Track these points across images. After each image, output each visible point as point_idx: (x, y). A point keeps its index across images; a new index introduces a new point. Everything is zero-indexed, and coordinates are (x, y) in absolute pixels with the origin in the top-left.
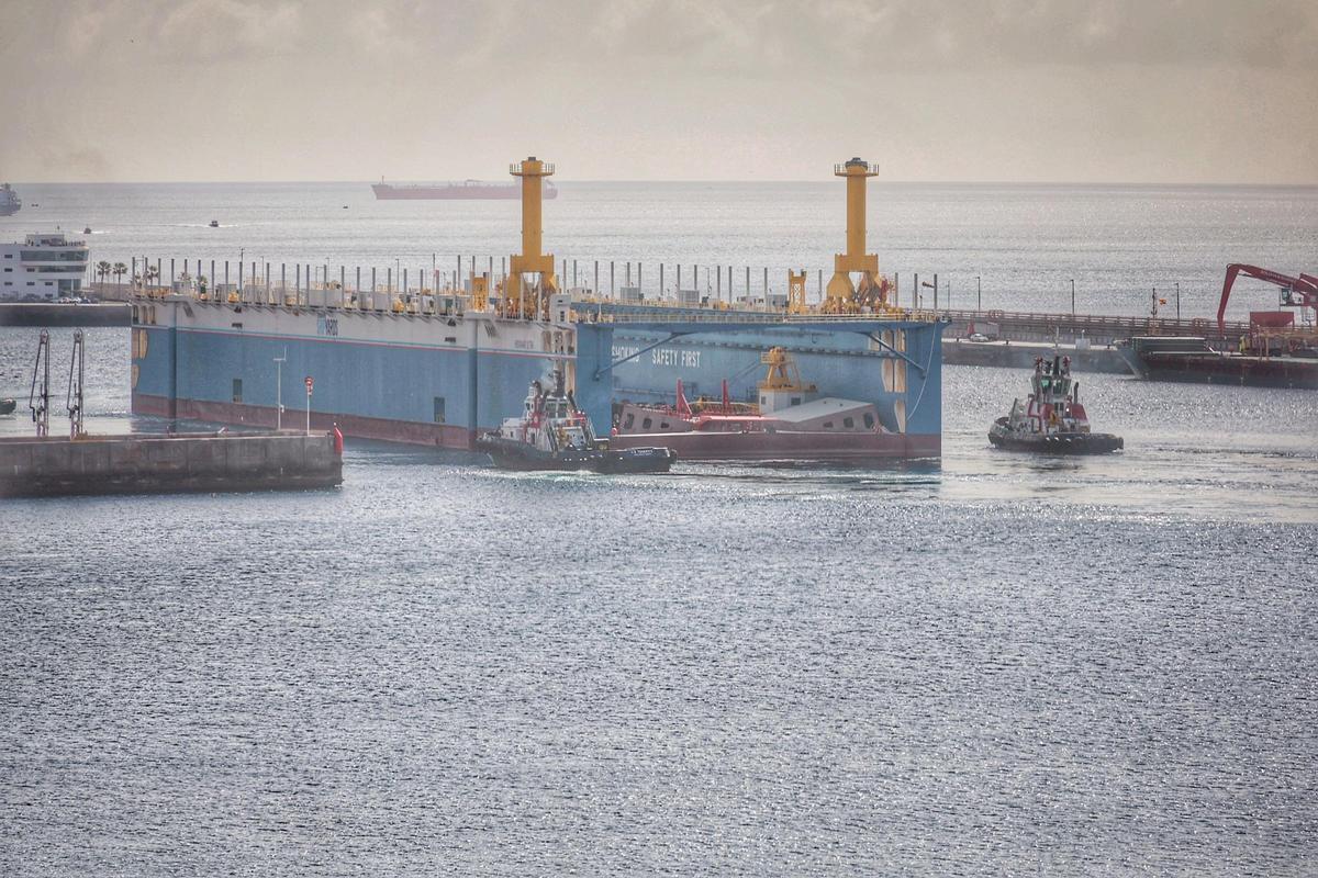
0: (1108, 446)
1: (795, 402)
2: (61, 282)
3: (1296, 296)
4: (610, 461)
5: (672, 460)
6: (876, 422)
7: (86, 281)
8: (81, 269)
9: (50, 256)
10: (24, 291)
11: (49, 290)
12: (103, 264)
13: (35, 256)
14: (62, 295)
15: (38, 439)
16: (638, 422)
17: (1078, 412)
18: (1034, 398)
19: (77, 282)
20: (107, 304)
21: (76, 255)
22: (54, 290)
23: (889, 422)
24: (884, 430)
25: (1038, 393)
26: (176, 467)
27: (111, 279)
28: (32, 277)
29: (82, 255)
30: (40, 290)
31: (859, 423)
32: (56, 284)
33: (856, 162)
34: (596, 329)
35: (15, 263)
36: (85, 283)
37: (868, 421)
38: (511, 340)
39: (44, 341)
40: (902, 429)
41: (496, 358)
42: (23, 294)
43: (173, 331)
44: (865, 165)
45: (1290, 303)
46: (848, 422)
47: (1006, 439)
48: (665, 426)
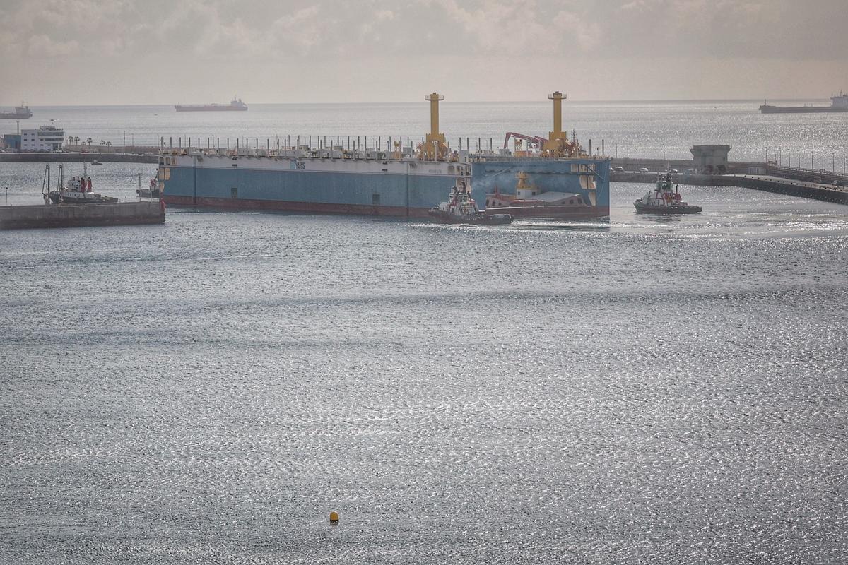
0: (696, 210)
1: (534, 194)
2: (54, 144)
3: (533, 145)
4: (487, 220)
5: (512, 220)
6: (583, 201)
7: (64, 144)
8: (62, 139)
9: (49, 134)
10: (39, 148)
11: (49, 147)
12: (71, 137)
13: (43, 134)
14: (54, 149)
15: (46, 205)
16: (490, 203)
17: (678, 197)
18: (658, 191)
19: (60, 145)
20: (72, 153)
21: (60, 134)
22: (51, 148)
23: (588, 201)
24: (585, 205)
25: (660, 189)
26: (99, 216)
27: (74, 143)
28: (43, 142)
29: (62, 134)
30: (46, 148)
31: (576, 202)
32: (52, 146)
33: (557, 93)
34: (479, 164)
35: (36, 137)
36: (63, 145)
37: (579, 201)
38: (426, 170)
39: (48, 167)
40: (594, 204)
41: (415, 177)
42: (39, 149)
43: (194, 168)
44: (561, 94)
45: (531, 147)
46: (572, 202)
47: (645, 208)
48: (500, 204)
